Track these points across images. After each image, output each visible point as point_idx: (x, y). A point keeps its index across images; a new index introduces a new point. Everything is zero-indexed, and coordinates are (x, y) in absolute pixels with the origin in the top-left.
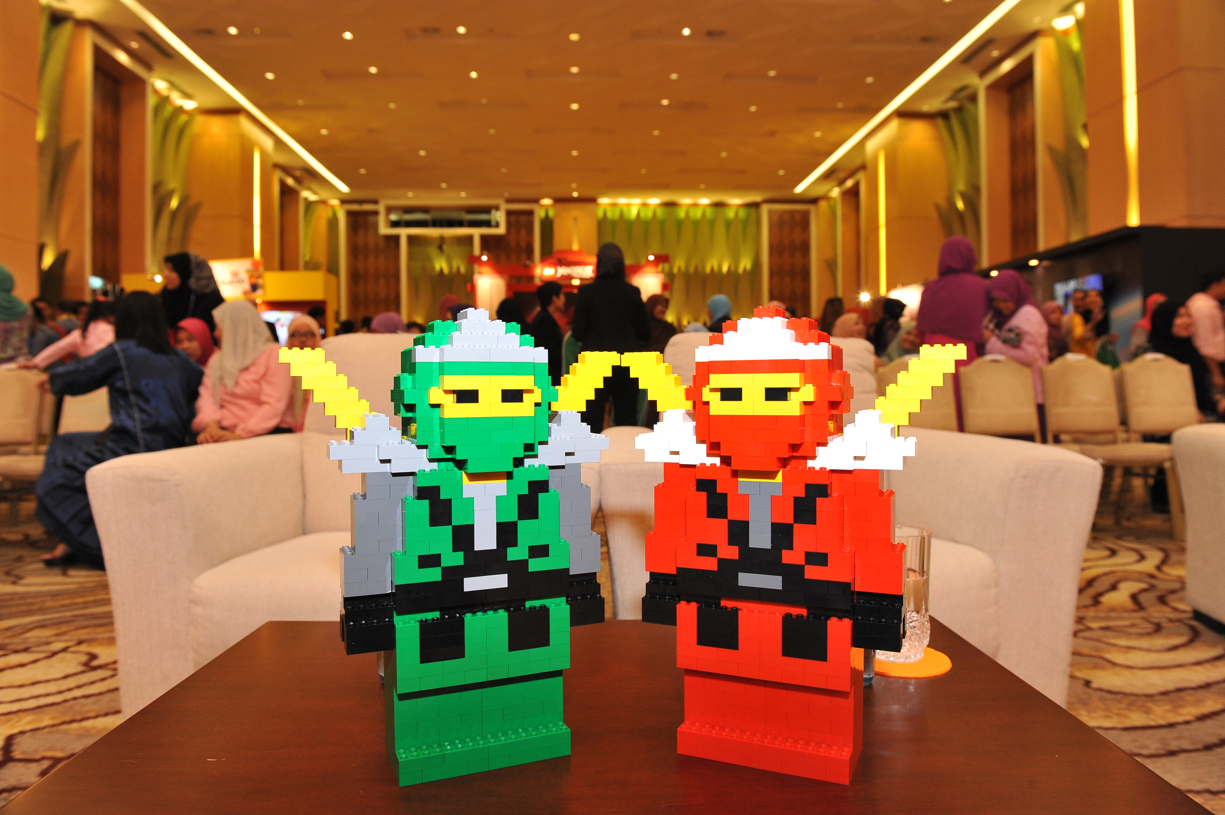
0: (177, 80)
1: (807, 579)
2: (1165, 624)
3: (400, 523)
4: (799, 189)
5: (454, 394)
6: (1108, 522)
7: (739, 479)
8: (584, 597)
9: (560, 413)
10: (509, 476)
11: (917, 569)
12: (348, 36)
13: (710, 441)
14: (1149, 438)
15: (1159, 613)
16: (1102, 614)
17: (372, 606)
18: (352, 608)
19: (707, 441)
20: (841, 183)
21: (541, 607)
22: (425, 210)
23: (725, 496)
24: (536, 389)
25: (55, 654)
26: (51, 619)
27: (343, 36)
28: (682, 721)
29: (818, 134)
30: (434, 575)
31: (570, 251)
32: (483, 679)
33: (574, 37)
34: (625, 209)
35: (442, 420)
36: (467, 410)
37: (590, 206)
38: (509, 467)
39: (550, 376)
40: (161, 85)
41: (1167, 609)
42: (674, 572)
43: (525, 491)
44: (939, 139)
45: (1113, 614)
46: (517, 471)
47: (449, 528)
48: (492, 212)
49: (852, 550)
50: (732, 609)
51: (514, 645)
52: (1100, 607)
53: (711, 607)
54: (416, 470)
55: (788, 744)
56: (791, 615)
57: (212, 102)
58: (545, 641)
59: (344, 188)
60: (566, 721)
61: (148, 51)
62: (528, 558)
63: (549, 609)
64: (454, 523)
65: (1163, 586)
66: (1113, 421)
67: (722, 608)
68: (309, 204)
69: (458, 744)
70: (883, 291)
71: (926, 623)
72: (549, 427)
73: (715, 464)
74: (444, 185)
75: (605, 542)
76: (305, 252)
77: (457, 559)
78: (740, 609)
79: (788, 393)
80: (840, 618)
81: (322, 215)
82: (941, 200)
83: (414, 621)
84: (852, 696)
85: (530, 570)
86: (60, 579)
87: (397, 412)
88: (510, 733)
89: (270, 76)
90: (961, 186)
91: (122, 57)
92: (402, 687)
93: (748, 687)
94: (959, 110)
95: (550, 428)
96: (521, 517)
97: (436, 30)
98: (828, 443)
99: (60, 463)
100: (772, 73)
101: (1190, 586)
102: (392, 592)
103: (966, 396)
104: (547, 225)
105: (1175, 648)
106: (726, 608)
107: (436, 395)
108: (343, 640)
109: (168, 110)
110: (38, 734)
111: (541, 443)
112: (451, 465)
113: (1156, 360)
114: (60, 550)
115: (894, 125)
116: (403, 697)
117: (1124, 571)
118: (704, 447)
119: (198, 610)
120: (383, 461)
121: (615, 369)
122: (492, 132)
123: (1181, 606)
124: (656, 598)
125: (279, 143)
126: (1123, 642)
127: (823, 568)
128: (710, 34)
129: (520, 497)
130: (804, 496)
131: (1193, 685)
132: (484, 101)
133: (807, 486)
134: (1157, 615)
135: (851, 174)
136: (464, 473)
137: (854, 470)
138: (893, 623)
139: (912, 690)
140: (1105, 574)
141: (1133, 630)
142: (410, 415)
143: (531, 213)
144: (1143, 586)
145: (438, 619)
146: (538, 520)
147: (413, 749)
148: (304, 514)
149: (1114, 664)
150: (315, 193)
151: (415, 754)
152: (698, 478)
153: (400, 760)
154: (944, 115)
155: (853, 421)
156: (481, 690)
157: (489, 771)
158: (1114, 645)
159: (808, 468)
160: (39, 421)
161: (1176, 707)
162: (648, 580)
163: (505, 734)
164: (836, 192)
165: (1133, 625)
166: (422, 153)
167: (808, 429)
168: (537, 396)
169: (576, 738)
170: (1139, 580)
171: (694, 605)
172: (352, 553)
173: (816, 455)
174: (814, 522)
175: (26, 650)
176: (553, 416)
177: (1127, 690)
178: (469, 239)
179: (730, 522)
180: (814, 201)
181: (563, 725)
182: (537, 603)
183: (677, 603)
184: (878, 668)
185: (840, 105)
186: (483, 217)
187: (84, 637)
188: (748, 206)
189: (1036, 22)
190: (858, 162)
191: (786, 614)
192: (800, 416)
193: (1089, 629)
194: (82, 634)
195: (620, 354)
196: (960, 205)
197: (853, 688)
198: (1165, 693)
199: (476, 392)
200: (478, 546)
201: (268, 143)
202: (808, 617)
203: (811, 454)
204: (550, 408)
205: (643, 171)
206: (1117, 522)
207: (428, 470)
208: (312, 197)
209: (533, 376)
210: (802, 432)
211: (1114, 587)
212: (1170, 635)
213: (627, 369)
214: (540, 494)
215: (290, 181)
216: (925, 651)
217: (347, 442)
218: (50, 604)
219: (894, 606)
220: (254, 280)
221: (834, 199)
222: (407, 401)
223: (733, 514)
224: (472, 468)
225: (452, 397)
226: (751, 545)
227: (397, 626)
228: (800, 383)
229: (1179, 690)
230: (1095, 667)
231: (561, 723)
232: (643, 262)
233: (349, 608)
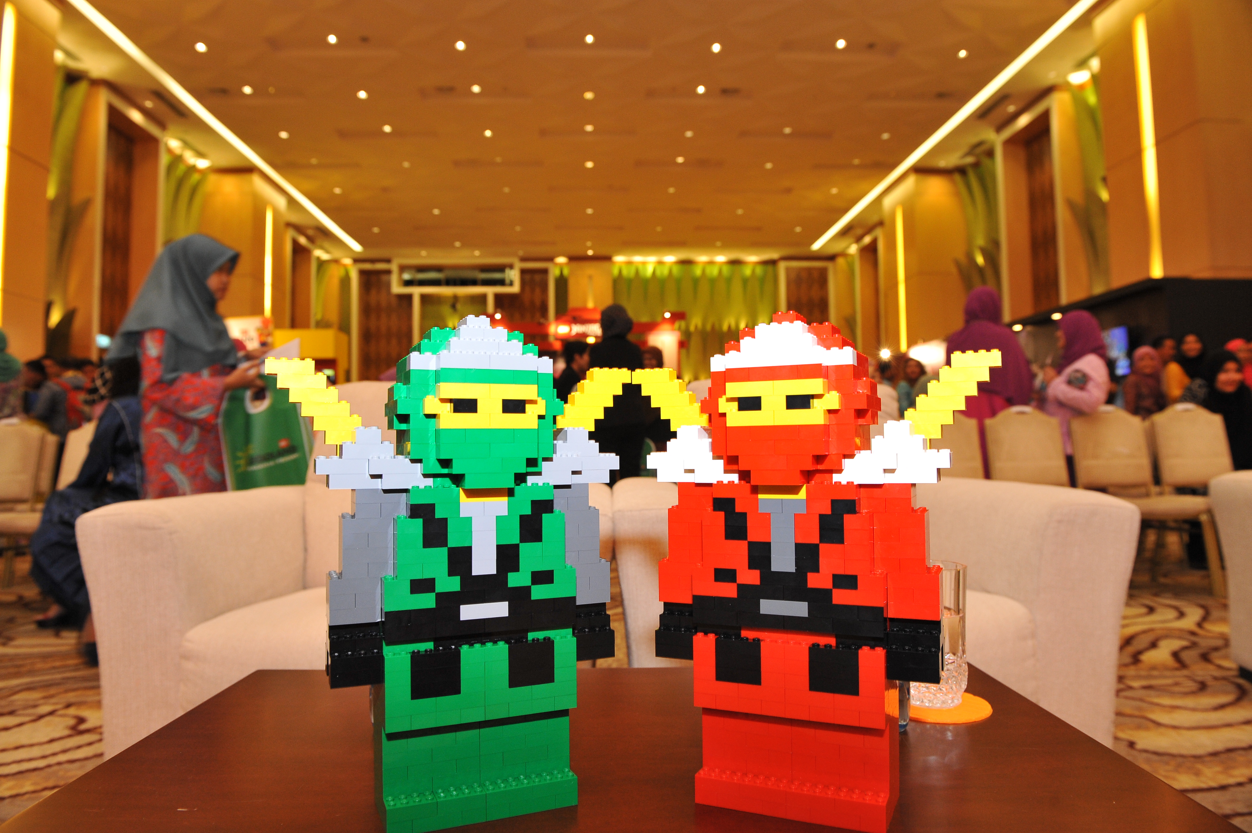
0: (190, 138)
1: (834, 605)
2: (1210, 682)
3: (391, 545)
4: (817, 246)
5: (451, 403)
6: (1145, 578)
7: (760, 496)
8: (592, 629)
9: (566, 429)
10: (510, 493)
11: (952, 607)
12: (362, 95)
13: (728, 455)
14: (1183, 490)
15: (1203, 671)
16: (1143, 673)
17: (359, 636)
18: (338, 638)
19: (725, 457)
20: (859, 239)
21: (545, 639)
22: (438, 269)
23: (744, 515)
24: (539, 400)
25: (41, 717)
26: (40, 682)
27: (357, 96)
28: (701, 766)
29: (834, 191)
30: (427, 601)
31: (585, 309)
32: (481, 719)
33: (589, 95)
34: (641, 267)
35: (438, 432)
36: (465, 420)
37: (605, 265)
38: (511, 484)
39: (556, 390)
40: (174, 144)
41: (1211, 667)
42: (689, 601)
43: (528, 511)
44: (957, 194)
45: (1155, 673)
46: (518, 489)
47: (445, 550)
48: (506, 271)
49: (883, 572)
50: (754, 640)
51: (514, 682)
52: (1141, 666)
53: (731, 638)
54: (409, 487)
55: (817, 790)
56: (818, 645)
57: (225, 161)
58: (549, 677)
59: (357, 247)
60: (572, 768)
61: (163, 110)
62: (531, 585)
63: (554, 641)
64: (450, 544)
65: (1205, 643)
66: (1146, 474)
67: (742, 639)
68: (321, 264)
69: (453, 791)
70: (903, 347)
71: (964, 665)
72: (553, 444)
73: (733, 482)
74: (458, 244)
75: (615, 570)
76: (316, 312)
77: (453, 584)
78: (762, 640)
79: (811, 400)
80: (873, 647)
81: (334, 274)
82: (960, 255)
83: (405, 652)
84: (887, 734)
85: (533, 598)
86: (53, 640)
87: (391, 426)
88: (510, 779)
89: (284, 135)
90: (980, 241)
91: (136, 116)
92: (391, 727)
93: (774, 727)
94: (976, 165)
95: (555, 446)
96: (523, 539)
97: (450, 90)
98: (855, 455)
99: (56, 519)
100: (787, 130)
101: (1233, 642)
102: (381, 621)
103: (992, 449)
104: (562, 283)
105: (1222, 707)
106: (747, 639)
107: (431, 405)
108: (328, 675)
109: (181, 169)
110: (18, 801)
111: (545, 459)
112: (447, 481)
113: (1187, 410)
114: (54, 611)
115: (911, 181)
116: (392, 737)
117: (1162, 629)
118: (721, 463)
119: (189, 665)
120: (374, 477)
121: (626, 387)
122: (506, 190)
123: (1226, 664)
124: (670, 630)
125: (292, 201)
126: (1167, 701)
127: (853, 592)
128: (725, 92)
129: (522, 517)
130: (830, 513)
131: (1243, 744)
132: (498, 160)
133: (833, 502)
134: (1200, 673)
135: (870, 230)
136: (461, 491)
137: (884, 484)
138: (930, 651)
139: (950, 738)
140: (1144, 632)
141: (1176, 689)
142: (403, 427)
143: (545, 272)
144: (1184, 643)
145: (431, 650)
146: (541, 543)
147: (403, 797)
148: (304, 568)
149: (1158, 724)
150: (327, 252)
151: (405, 801)
152: (714, 496)
153: (387, 808)
154: (961, 171)
155: (881, 433)
156: (478, 730)
157: (486, 822)
158: (1158, 705)
159: (833, 483)
160: (36, 478)
161: (1227, 769)
162: (662, 612)
163: (505, 781)
164: (853, 249)
165: (1177, 684)
166: (436, 212)
167: (833, 440)
168: (540, 408)
169: (583, 786)
170: (1180, 638)
171: (712, 637)
172: (339, 577)
173: (843, 469)
174: (841, 541)
175: (12, 713)
176: (558, 433)
177: (1174, 751)
178: (483, 298)
179: (750, 544)
180: (832, 258)
181: (569, 771)
182: (540, 635)
183: (694, 635)
184: (912, 714)
185: (856, 161)
186: (497, 276)
187: (73, 700)
188: (765, 263)
189: (1051, 77)
190: (875, 219)
191: (813, 644)
192: (824, 425)
193: (1130, 688)
194: (71, 697)
195: (630, 371)
196: (980, 260)
197: (888, 726)
198: (1215, 754)
199: (475, 401)
200: (476, 571)
201: (281, 202)
202: (837, 646)
203: (836, 468)
204: (555, 422)
205: (659, 229)
206: (1154, 579)
207: (422, 486)
208: (325, 256)
209: (537, 386)
210: (827, 443)
211: (1154, 645)
212: (1215, 693)
213: (639, 387)
214: (543, 515)
215: (302, 240)
216: (962, 696)
217: (336, 458)
218: (39, 666)
219: (931, 633)
220: (264, 339)
221: (852, 256)
222: (400, 412)
223: (754, 535)
224: (469, 483)
225: (449, 406)
226: (773, 569)
227: (386, 657)
228: (824, 390)
229: (1230, 750)
230: (1139, 727)
231: (567, 770)
232: (659, 319)
233: (334, 638)
